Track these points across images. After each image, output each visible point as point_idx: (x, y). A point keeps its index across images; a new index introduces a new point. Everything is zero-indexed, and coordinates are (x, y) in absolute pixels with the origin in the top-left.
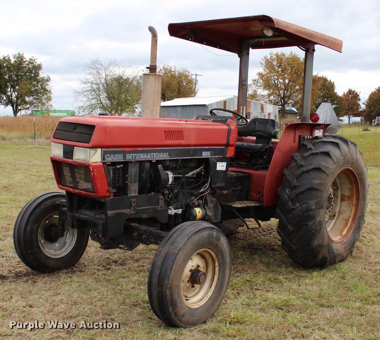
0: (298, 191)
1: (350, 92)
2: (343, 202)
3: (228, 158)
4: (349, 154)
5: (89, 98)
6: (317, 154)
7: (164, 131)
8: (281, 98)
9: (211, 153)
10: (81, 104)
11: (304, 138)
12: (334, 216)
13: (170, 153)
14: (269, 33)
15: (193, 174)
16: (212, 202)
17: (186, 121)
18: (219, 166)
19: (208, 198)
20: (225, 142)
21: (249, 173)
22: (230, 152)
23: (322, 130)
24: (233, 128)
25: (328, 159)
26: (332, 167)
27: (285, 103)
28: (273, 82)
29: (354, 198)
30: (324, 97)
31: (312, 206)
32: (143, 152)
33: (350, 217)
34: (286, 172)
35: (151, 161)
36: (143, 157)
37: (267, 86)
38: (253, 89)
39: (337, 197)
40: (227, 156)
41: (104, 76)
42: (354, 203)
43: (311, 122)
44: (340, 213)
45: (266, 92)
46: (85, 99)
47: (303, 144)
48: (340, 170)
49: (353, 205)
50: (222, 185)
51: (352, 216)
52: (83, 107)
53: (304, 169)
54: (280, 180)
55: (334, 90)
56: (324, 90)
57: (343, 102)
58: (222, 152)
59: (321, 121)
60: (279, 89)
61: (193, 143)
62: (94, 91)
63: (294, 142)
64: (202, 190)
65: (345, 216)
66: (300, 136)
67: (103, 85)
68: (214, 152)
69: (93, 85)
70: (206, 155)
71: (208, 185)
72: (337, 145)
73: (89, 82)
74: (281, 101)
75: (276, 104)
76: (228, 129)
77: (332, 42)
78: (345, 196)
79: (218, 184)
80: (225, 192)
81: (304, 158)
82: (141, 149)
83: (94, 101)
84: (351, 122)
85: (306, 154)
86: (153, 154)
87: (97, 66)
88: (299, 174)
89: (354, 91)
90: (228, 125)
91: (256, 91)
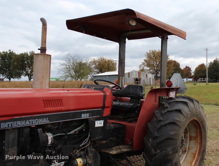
0: (158, 140)
1: (187, 67)
2: (191, 141)
3: (105, 117)
4: (194, 109)
5: (65, 72)
6: (172, 111)
7: (43, 100)
8: (156, 71)
9: (89, 115)
10: (61, 75)
11: (162, 98)
12: (185, 151)
13: (50, 118)
14: (134, 24)
15: (76, 132)
16: (92, 152)
17: (68, 91)
18: (97, 123)
19: (89, 149)
20: (101, 105)
21: (124, 125)
22: (107, 112)
23: (174, 92)
24: (108, 94)
25: (180, 115)
26: (183, 121)
27: (157, 73)
28: (151, 64)
29: (199, 138)
30: (175, 70)
31: (169, 152)
32: (20, 120)
33: (196, 152)
34: (150, 125)
35: (31, 126)
36: (20, 124)
37: (148, 65)
38: (142, 67)
39: (187, 138)
40: (104, 116)
41: (72, 61)
42: (199, 142)
43: (167, 87)
44: (189, 148)
45: (148, 68)
46: (63, 73)
47: (162, 103)
48: (189, 122)
49: (198, 143)
50: (101, 137)
51: (198, 151)
52: (62, 76)
53: (163, 123)
54: (145, 131)
55: (179, 66)
56: (175, 67)
57: (184, 72)
58: (99, 113)
59: (174, 86)
60: (154, 67)
61: (72, 108)
62: (67, 69)
63: (156, 102)
64: (83, 144)
65: (193, 151)
66: (159, 97)
67: (72, 66)
68: (92, 113)
69: (67, 66)
70: (84, 116)
71: (87, 139)
72: (186, 103)
73: (65, 65)
74: (155, 72)
75: (153, 74)
76: (104, 95)
77: (179, 32)
78: (192, 137)
79: (97, 138)
80: (104, 142)
81: (162, 115)
82: (18, 117)
83: (67, 74)
84: (188, 81)
85: (164, 112)
86: (32, 120)
87: (69, 57)
88: (158, 127)
89: (188, 67)
90: (104, 92)
91: (144, 68)
